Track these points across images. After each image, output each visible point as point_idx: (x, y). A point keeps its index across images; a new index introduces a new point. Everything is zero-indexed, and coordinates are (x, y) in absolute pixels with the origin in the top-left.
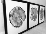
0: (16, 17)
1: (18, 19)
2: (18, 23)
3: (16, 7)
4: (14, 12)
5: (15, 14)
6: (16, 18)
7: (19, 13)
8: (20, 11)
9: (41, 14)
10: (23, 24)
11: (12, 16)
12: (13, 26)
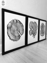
0: (13, 29)
1: (16, 32)
2: (15, 37)
3: (14, 19)
4: (12, 24)
5: (13, 26)
6: (14, 31)
7: (16, 26)
8: (18, 24)
9: (42, 30)
10: (21, 38)
11: (10, 28)
12: (10, 39)
